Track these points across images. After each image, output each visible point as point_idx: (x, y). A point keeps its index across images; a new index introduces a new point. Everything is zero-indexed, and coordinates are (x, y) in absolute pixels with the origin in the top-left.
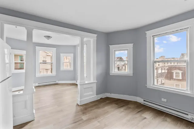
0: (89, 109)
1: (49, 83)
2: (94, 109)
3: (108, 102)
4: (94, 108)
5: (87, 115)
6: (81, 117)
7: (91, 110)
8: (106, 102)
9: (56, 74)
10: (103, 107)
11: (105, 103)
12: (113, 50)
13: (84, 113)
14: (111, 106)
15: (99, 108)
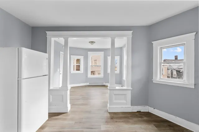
0: (115, 120)
1: (98, 84)
2: (120, 122)
3: (145, 118)
4: (121, 120)
5: (108, 126)
6: (100, 125)
7: (116, 122)
8: (143, 119)
9: (103, 76)
10: (135, 123)
11: (140, 119)
12: (159, 47)
13: (107, 122)
14: (147, 125)
15: (127, 122)
